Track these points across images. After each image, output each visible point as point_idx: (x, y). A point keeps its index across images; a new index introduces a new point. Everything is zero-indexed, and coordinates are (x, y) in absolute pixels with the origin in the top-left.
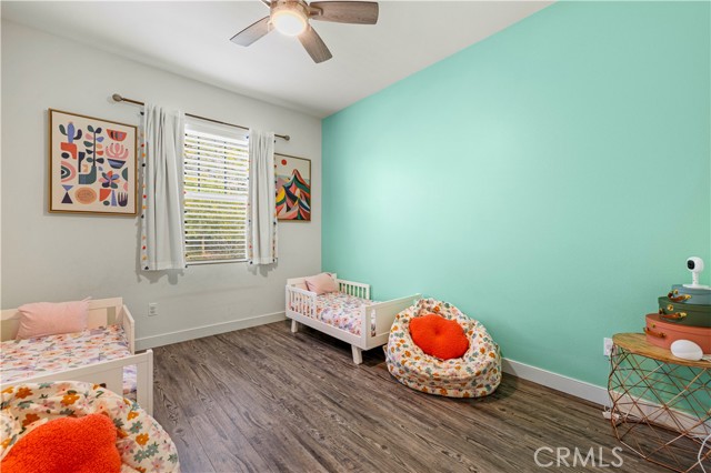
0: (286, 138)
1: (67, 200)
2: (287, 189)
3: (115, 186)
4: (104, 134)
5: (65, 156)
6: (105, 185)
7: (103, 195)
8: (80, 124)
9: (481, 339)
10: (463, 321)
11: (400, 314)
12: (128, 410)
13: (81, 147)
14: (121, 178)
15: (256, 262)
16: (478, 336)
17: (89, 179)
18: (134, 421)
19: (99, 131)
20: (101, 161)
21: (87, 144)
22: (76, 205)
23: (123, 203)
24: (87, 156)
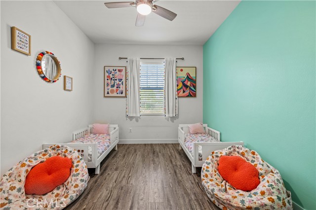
0: (183, 59)
1: (108, 93)
2: (183, 83)
3: (120, 88)
4: (117, 71)
5: (108, 80)
6: (117, 87)
7: (117, 90)
8: (111, 69)
9: (267, 184)
10: (260, 166)
11: (215, 152)
12: (78, 160)
13: (111, 76)
14: (121, 85)
15: (167, 116)
16: (266, 181)
17: (113, 86)
18: (78, 164)
19: (116, 70)
20: (116, 80)
21: (113, 75)
22: (110, 95)
23: (122, 93)
24: (113, 79)
